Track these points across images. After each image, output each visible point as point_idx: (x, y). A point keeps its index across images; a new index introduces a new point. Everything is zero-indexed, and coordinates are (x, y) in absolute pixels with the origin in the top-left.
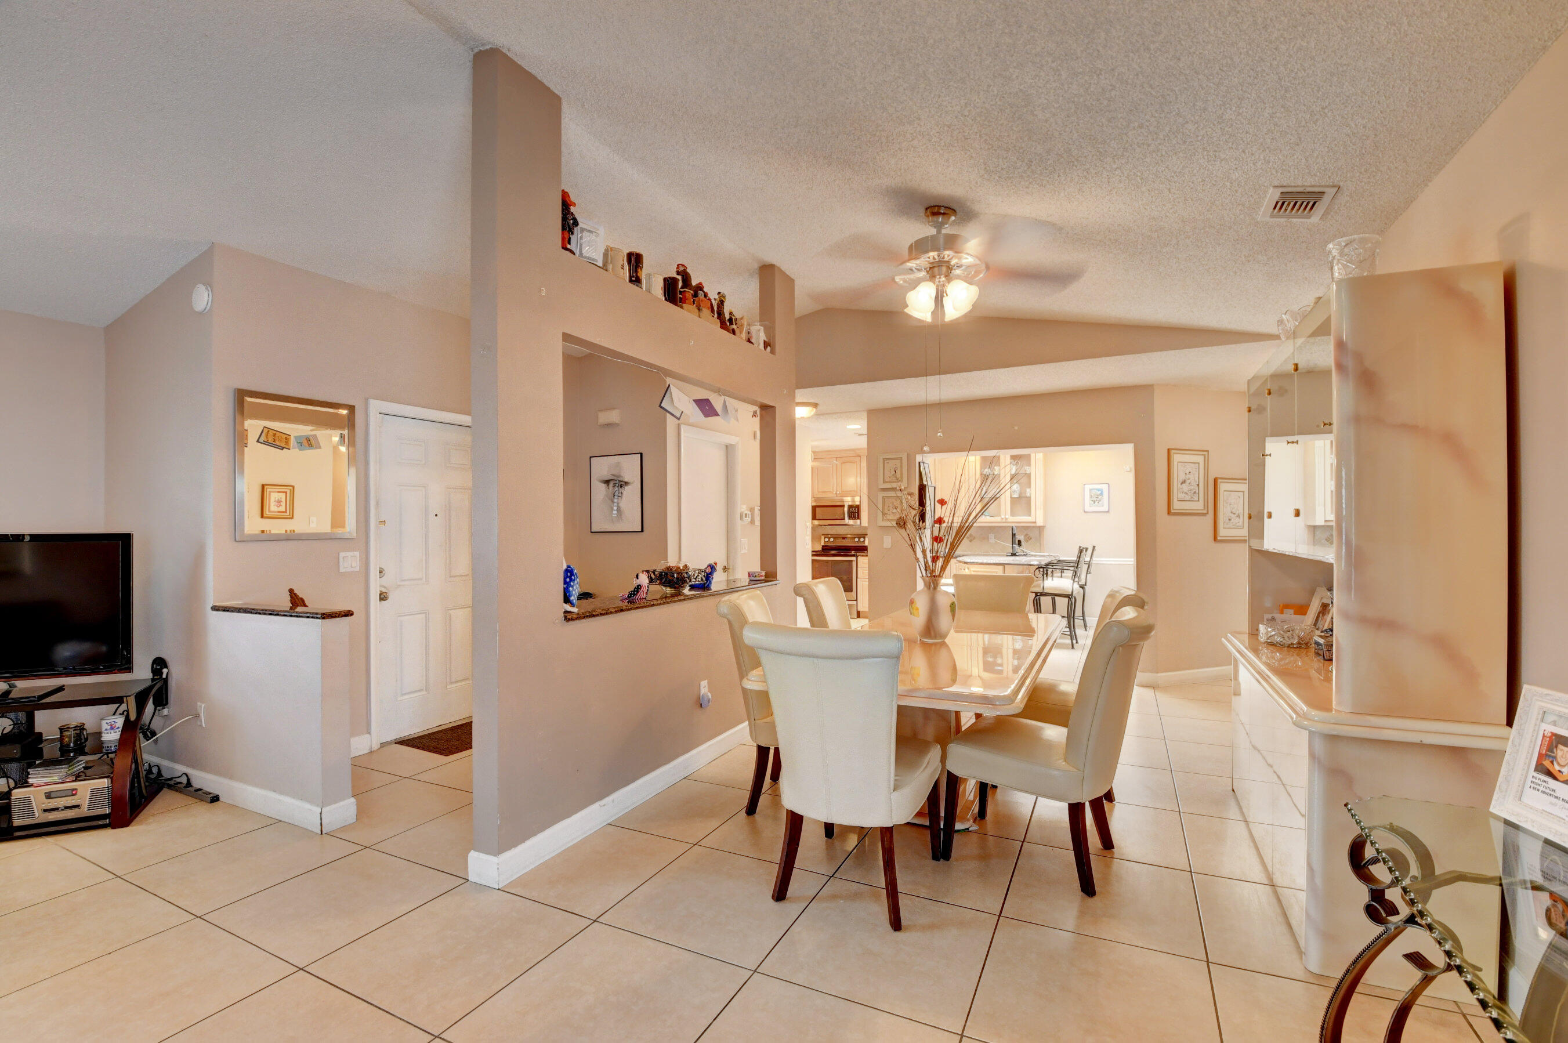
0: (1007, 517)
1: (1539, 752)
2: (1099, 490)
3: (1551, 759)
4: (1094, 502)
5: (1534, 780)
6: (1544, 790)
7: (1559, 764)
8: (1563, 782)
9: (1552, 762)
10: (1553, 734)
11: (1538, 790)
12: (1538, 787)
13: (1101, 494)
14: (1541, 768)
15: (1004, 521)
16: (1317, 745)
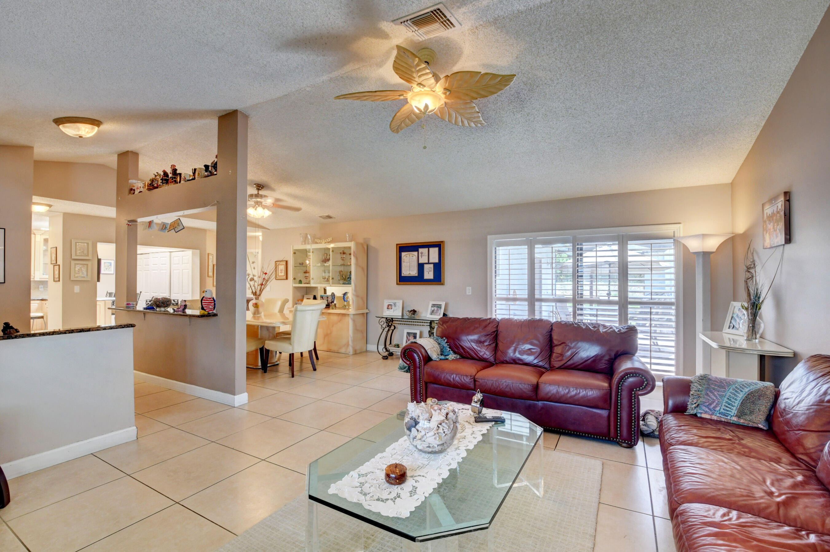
2: (109, 263)
4: (107, 269)
7: (389, 307)
13: (111, 265)
14: (387, 308)
16: (352, 316)
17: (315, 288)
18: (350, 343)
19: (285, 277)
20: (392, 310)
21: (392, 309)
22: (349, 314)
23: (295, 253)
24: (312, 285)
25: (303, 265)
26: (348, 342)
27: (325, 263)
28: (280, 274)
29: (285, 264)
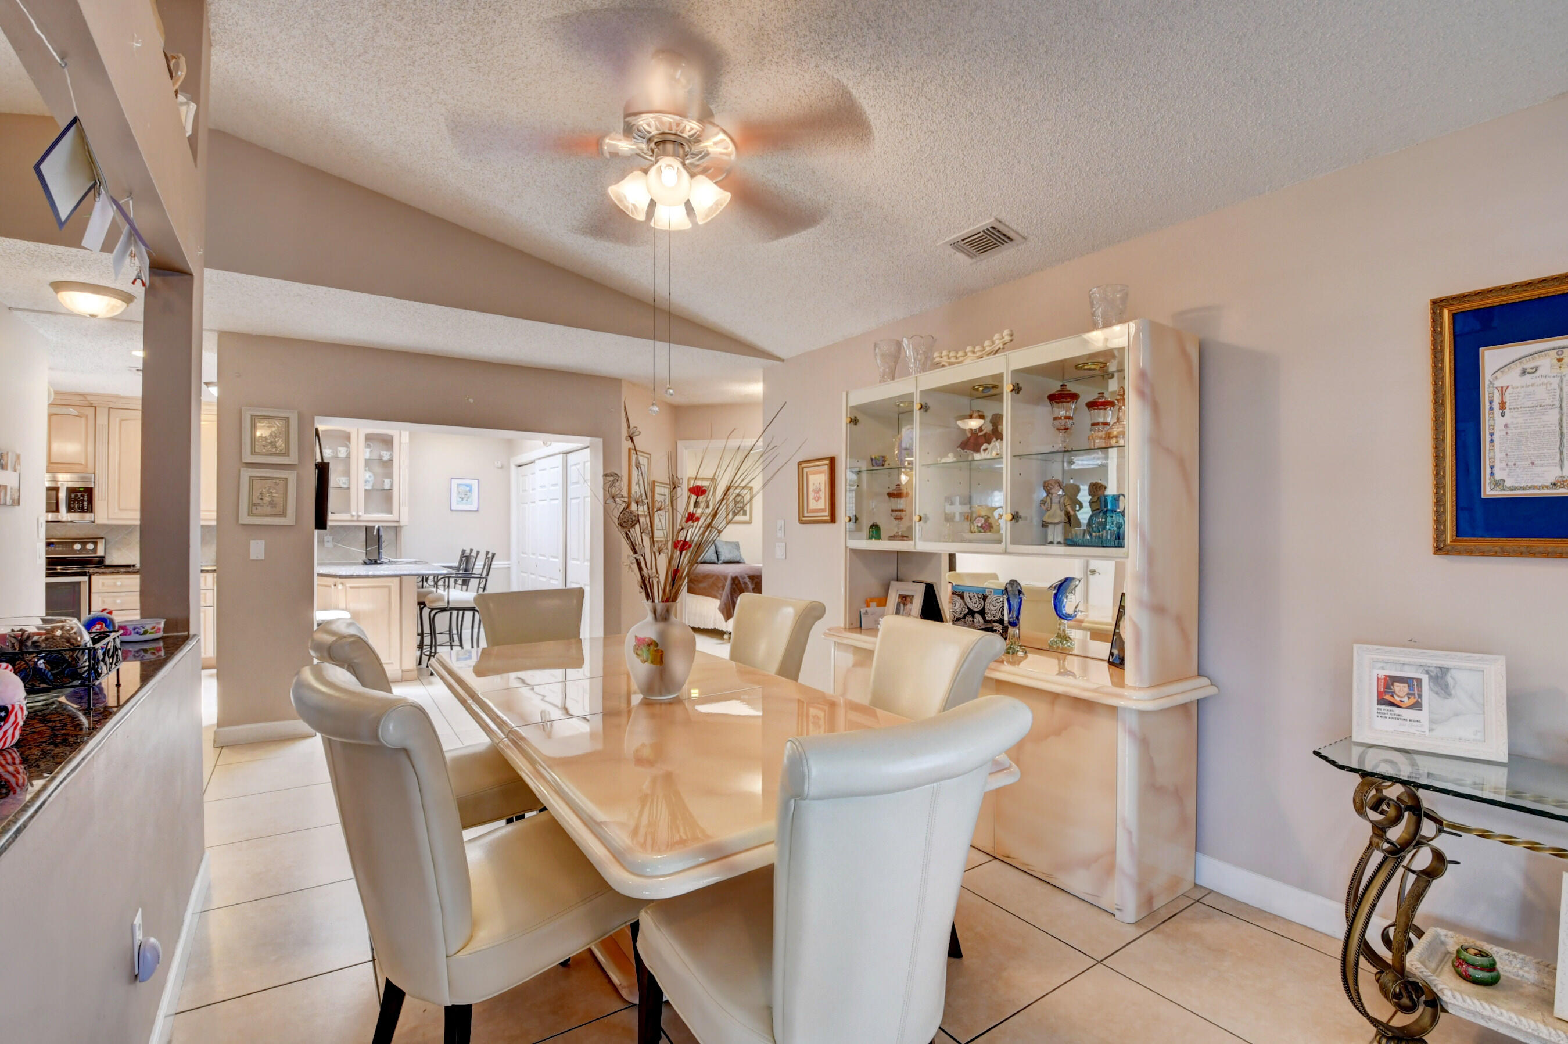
0: (360, 514)
1: (1378, 691)
2: (467, 485)
3: (1390, 694)
4: (463, 499)
5: (1379, 711)
6: (1391, 716)
7: (1398, 696)
8: (1407, 708)
9: (1392, 696)
10: (1386, 676)
11: (1386, 717)
12: (1384, 715)
13: (470, 491)
14: (1381, 701)
15: (355, 518)
16: (1133, 721)
17: (926, 558)
18: (1124, 859)
19: (826, 514)
20: (1422, 715)
21: (1417, 706)
22: (1114, 709)
23: (854, 421)
24: (919, 545)
25: (886, 466)
26: (1113, 852)
27: (977, 450)
28: (813, 505)
29: (826, 468)
